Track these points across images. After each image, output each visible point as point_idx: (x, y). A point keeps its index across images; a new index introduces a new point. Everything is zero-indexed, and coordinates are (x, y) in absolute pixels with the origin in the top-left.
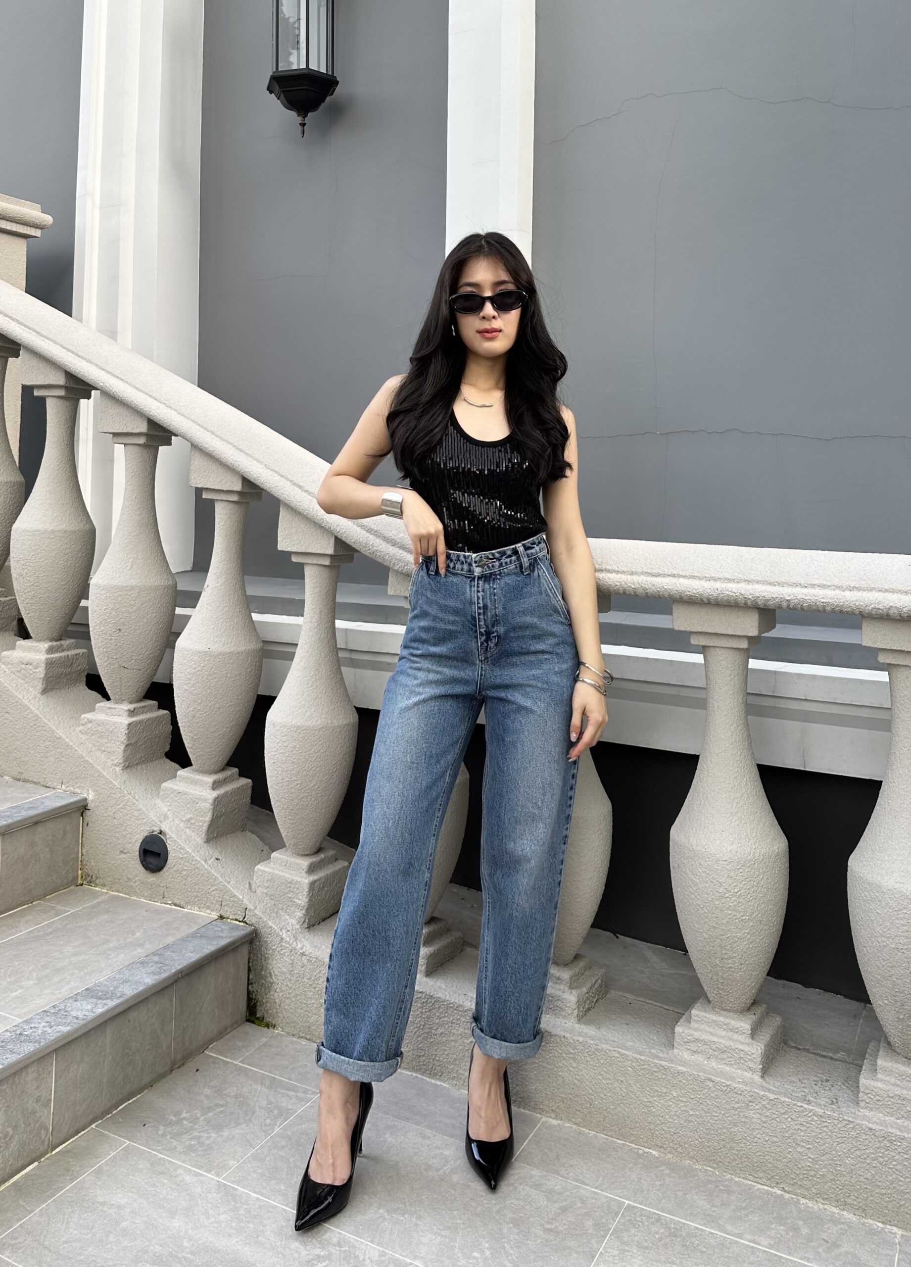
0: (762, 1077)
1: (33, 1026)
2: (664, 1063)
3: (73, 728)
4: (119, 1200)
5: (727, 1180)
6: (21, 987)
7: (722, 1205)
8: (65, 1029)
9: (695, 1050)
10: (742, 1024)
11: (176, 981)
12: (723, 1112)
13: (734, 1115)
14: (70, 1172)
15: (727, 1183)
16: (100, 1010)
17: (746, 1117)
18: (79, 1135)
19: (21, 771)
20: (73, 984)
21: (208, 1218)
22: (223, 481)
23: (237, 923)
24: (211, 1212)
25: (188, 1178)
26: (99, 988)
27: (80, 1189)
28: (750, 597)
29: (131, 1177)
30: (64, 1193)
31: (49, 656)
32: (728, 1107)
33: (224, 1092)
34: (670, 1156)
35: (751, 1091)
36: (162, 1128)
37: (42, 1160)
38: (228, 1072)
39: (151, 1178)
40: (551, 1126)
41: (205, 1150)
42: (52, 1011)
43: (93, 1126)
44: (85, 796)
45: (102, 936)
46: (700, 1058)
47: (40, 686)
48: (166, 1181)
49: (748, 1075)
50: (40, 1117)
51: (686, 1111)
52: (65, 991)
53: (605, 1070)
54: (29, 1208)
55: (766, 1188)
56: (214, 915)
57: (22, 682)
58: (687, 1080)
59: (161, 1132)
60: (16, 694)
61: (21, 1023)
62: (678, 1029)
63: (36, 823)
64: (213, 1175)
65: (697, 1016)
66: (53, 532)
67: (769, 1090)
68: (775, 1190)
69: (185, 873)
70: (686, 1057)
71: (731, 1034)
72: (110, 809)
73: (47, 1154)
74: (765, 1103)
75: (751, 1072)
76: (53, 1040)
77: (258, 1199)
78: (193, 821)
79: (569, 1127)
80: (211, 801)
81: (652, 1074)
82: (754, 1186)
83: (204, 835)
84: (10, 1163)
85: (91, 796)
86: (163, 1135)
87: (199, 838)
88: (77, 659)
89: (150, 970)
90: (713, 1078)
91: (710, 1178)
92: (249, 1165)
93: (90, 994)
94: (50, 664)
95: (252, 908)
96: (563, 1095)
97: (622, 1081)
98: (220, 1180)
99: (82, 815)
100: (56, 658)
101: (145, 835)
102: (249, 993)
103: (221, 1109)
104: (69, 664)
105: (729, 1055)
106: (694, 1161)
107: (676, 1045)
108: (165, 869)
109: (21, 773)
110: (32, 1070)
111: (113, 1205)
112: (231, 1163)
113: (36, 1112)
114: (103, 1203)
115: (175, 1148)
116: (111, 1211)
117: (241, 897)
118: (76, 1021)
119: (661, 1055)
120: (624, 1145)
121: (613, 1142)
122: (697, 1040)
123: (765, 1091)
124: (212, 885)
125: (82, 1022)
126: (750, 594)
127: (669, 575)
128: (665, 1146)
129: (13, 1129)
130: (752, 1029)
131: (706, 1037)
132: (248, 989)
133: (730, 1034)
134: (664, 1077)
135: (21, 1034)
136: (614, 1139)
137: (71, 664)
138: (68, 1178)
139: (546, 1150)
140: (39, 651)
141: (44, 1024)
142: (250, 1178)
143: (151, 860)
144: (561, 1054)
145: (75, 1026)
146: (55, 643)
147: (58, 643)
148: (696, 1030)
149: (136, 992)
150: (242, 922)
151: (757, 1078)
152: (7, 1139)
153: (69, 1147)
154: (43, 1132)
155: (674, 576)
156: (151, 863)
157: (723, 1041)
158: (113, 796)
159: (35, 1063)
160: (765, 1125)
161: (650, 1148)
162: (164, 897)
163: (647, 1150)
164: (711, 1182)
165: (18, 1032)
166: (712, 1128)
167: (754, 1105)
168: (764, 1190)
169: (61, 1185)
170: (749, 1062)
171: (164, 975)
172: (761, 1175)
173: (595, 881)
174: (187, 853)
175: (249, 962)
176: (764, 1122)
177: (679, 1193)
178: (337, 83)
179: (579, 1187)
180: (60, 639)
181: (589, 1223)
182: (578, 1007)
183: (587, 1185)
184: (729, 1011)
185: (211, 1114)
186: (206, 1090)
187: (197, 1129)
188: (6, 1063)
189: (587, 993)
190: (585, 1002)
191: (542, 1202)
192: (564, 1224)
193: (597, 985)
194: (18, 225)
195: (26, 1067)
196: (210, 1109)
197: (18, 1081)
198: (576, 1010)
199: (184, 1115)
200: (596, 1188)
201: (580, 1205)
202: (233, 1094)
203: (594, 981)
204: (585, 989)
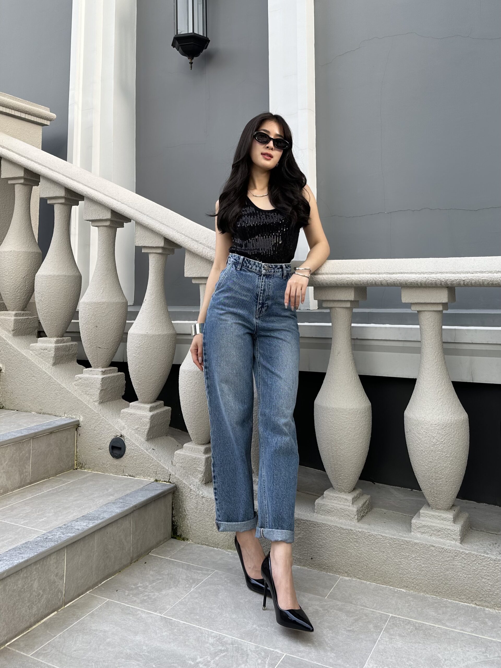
0: (461, 543)
1: (53, 534)
2: (406, 539)
3: (70, 383)
4: (105, 628)
5: (444, 601)
6: (46, 517)
7: (443, 613)
8: (72, 535)
9: (423, 531)
10: (448, 515)
11: (133, 512)
12: (440, 564)
13: (447, 565)
14: (76, 616)
15: (444, 603)
16: (91, 525)
17: (454, 565)
18: (80, 597)
19: (41, 408)
20: (75, 514)
21: (156, 634)
22: (154, 242)
23: (165, 483)
24: (158, 631)
25: (144, 616)
26: (90, 515)
27: (82, 624)
28: (443, 280)
29: (111, 617)
30: (73, 626)
31: (56, 345)
32: (443, 560)
33: (162, 573)
34: (412, 591)
35: (455, 550)
36: (127, 592)
37: (59, 610)
38: (163, 563)
39: (122, 616)
40: (345, 580)
41: (152, 601)
42: (64, 527)
43: (88, 592)
44: (78, 419)
45: (90, 492)
46: (426, 536)
47: (52, 361)
48: (131, 618)
49: (453, 542)
50: (58, 585)
51: (420, 565)
52: (70, 517)
53: (374, 546)
54: (53, 635)
55: (466, 604)
56: (152, 480)
57: (41, 360)
58: (420, 547)
59: (126, 594)
60: (39, 366)
61: (46, 533)
62: (414, 521)
63: (51, 433)
64: (157, 613)
65: (423, 513)
66: (58, 276)
67: (465, 549)
68: (471, 605)
69: (135, 457)
70: (418, 536)
71: (443, 521)
72: (92, 426)
73: (62, 607)
74: (463, 556)
75: (454, 541)
76: (65, 540)
77: (184, 623)
78: (139, 429)
79: (356, 580)
80: (149, 417)
81: (401, 546)
82: (459, 604)
83: (145, 436)
84: (41, 611)
85: (81, 419)
86: (128, 595)
87: (143, 439)
88: (72, 347)
89: (118, 506)
90: (434, 545)
91: (435, 601)
92: (178, 608)
93: (84, 518)
94: (57, 349)
95: (174, 474)
96: (351, 563)
97: (384, 552)
98: (162, 615)
99: (76, 430)
100: (60, 346)
101: (112, 438)
102: (173, 522)
103: (160, 581)
104: (67, 350)
105: (442, 533)
106: (426, 593)
107: (412, 530)
108: (124, 456)
109: (42, 409)
110: (54, 557)
111: (101, 631)
112: (168, 607)
113: (56, 582)
114: (96, 630)
115: (135, 601)
116: (100, 634)
117: (167, 468)
118: (77, 531)
119: (405, 536)
120: (386, 587)
121: (380, 586)
122: (424, 526)
123: (463, 549)
124: (151, 463)
125: (81, 532)
126: (443, 279)
127: (399, 273)
128: (409, 586)
129: (43, 591)
130: (454, 518)
131: (429, 524)
132: (172, 519)
133: (442, 521)
134: (407, 547)
135: (46, 538)
136: (381, 585)
137: (69, 350)
138: (74, 618)
139: (344, 592)
140: (51, 343)
141: (59, 533)
142: (179, 614)
143: (117, 452)
144: (349, 539)
145: (77, 533)
146: (59, 338)
147: (62, 338)
148: (423, 521)
149: (110, 516)
150: (168, 482)
151: (458, 543)
152: (40, 597)
153: (74, 603)
154: (59, 594)
155: (402, 273)
156: (116, 454)
157: (438, 526)
158: (94, 418)
159: (56, 553)
160: (464, 568)
161: (401, 588)
162: (123, 472)
163: (399, 589)
164: (436, 603)
165: (45, 537)
166: (435, 573)
167: (457, 558)
168: (465, 605)
169: (70, 622)
170: (453, 536)
171: (126, 508)
172: (463, 597)
173: (364, 444)
174: (137, 446)
175: (172, 505)
176: (464, 567)
177: (419, 609)
178: (209, 41)
179: (364, 609)
180: (63, 336)
181: (371, 626)
182: (358, 514)
183: (368, 608)
184: (440, 509)
185: (154, 584)
186: (151, 572)
187: (147, 591)
188: (39, 552)
189: (362, 507)
190: (361, 512)
191: (344, 617)
192: (357, 627)
193: (367, 504)
194: (37, 118)
195: (50, 555)
196: (153, 581)
197: (45, 563)
198: (357, 516)
199: (139, 585)
200: (373, 609)
201: (365, 618)
202: (166, 573)
203: (365, 501)
204: (360, 505)
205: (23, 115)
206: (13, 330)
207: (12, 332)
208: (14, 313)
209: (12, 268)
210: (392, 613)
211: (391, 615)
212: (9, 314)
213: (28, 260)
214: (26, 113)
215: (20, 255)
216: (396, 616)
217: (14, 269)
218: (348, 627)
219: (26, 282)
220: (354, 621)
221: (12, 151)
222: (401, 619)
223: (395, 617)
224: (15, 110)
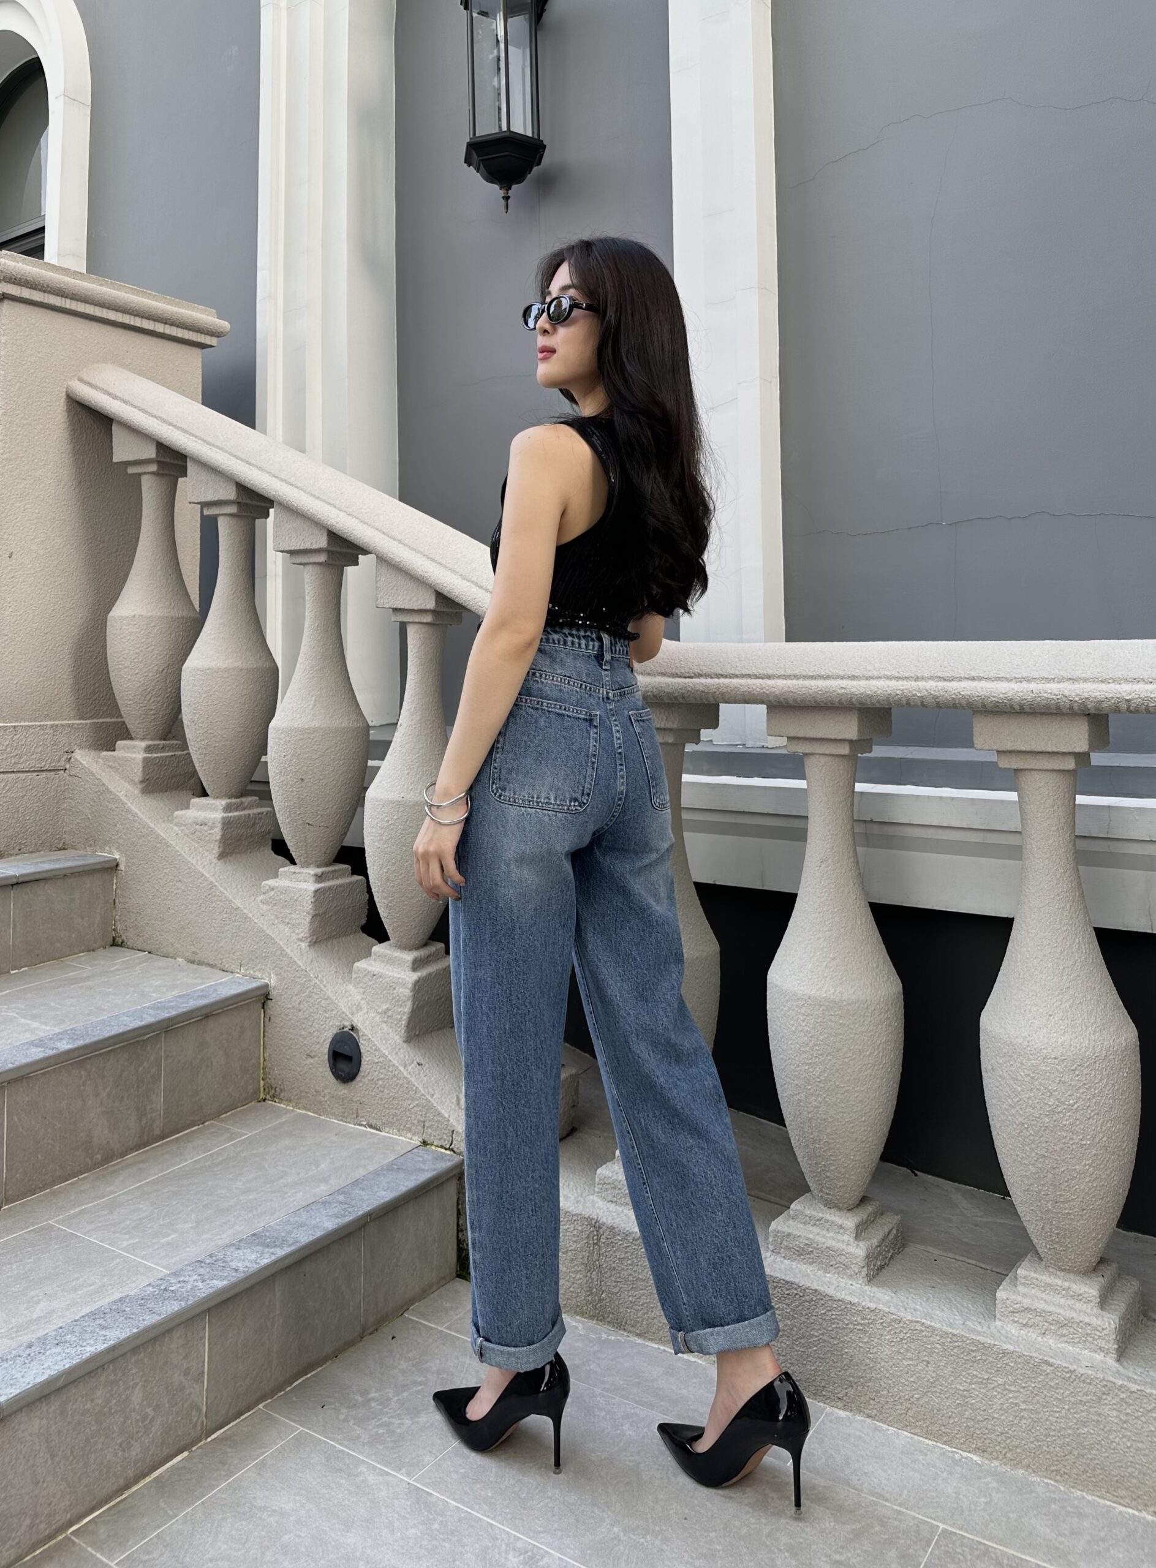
0: (1118, 1361)
1: (181, 1279)
2: (982, 1339)
3: (253, 898)
4: (283, 1505)
6: (176, 1231)
8: (220, 1284)
9: (1024, 1322)
10: (1087, 1289)
11: (366, 1225)
12: (1066, 1407)
13: (1083, 1411)
14: (226, 1466)
17: (1099, 1415)
18: (242, 1417)
19: (195, 951)
20: (238, 1227)
21: (392, 1532)
22: (414, 599)
23: (443, 1150)
24: (396, 1524)
25: (372, 1478)
26: (268, 1233)
27: (235, 1489)
28: (1078, 699)
29: (300, 1474)
30: (216, 1494)
31: (226, 816)
32: (1072, 1399)
33: (424, 1366)
34: (996, 1463)
35: (1104, 1379)
36: (344, 1410)
37: (194, 1449)
38: (431, 1340)
39: (326, 1476)
40: (838, 1418)
41: (395, 1442)
42: (208, 1261)
43: (261, 1406)
44: (267, 981)
46: (1032, 1335)
47: (216, 850)
48: (343, 1481)
49: (1099, 1357)
50: (190, 1394)
51: (1016, 1404)
52: (227, 1236)
53: (905, 1347)
54: (171, 1513)
56: (416, 1141)
57: (196, 845)
58: (1015, 1362)
59: (342, 1417)
60: (189, 859)
61: (169, 1275)
62: (1001, 1294)
63: (207, 1016)
64: (402, 1474)
65: (1025, 1277)
66: (227, 670)
67: (1129, 1379)
69: (380, 1083)
70: (1013, 1331)
71: (1073, 1302)
72: (294, 998)
73: (201, 1441)
74: (1123, 1396)
75: (1102, 1354)
76: (204, 1298)
77: (458, 1508)
78: (390, 1013)
79: (862, 1421)
80: (411, 986)
81: (969, 1354)
83: (403, 1031)
84: (150, 1453)
85: (273, 983)
86: (345, 1420)
87: (396, 1036)
88: (260, 819)
89: (332, 1211)
90: (1051, 1360)
91: (1053, 1496)
92: (449, 1463)
93: (256, 1238)
94: (227, 824)
96: (851, 1379)
97: (928, 1363)
98: (411, 1482)
99: (263, 1008)
100: (235, 817)
101: (335, 1032)
102: (459, 1242)
103: (419, 1388)
104: (249, 825)
105: (1072, 1330)
106: (1031, 1471)
107: (998, 1315)
108: (358, 1079)
109: (196, 954)
110: (178, 1334)
111: (274, 1511)
112: (427, 1459)
113: (184, 1387)
114: (263, 1509)
115: (359, 1437)
116: (272, 1519)
117: (447, 1116)
118: (234, 1274)
119: (979, 1328)
120: (935, 1447)
121: (920, 1442)
122: (1027, 1310)
123: (1123, 1380)
124: (414, 1100)
125: (240, 1276)
126: (1077, 695)
127: (967, 679)
128: (989, 1450)
129: (154, 1410)
130: (1100, 1296)
131: (1041, 1305)
133: (1071, 1302)
134: (984, 1358)
135: (166, 1290)
136: (921, 1439)
137: (252, 826)
138: (223, 1473)
139: (832, 1452)
140: (215, 810)
141: (195, 1277)
142: (449, 1480)
143: (343, 1066)
144: (847, 1324)
145: (233, 1280)
146: (234, 800)
147: (238, 800)
148: (1024, 1295)
149: (311, 1238)
150: (448, 1149)
151: (1111, 1361)
152: (147, 1422)
153: (228, 1433)
154: (194, 1413)
155: (973, 679)
156: (342, 1071)
157: (1062, 1311)
158: (298, 980)
159: (182, 1326)
160: (1125, 1425)
161: (969, 1452)
162: (357, 1116)
163: (965, 1454)
164: (1055, 1501)
165: (163, 1287)
166: (1053, 1427)
167: (1110, 1398)
169: (214, 1483)
170: (1099, 1341)
171: (349, 1218)
173: (883, 1092)
174: (383, 1055)
176: (1125, 1422)
177: (1011, 1515)
178: (544, 147)
179: (876, 1504)
180: (241, 796)
181: (892, 1554)
182: (868, 1265)
183: (887, 1500)
184: (1069, 1271)
185: (405, 1394)
186: (402, 1362)
187: (387, 1413)
188: (142, 1326)
189: (879, 1246)
190: (876, 1258)
191: (827, 1524)
192: (859, 1555)
193: (891, 1237)
194: (191, 332)
195: (170, 1331)
196: (405, 1387)
197: (158, 1349)
198: (865, 1269)
199: (373, 1395)
200: (900, 1505)
201: (877, 1528)
202: (435, 1369)
203: (887, 1231)
204: (875, 1242)
205: (160, 328)
206: (141, 782)
207: (140, 786)
208: (143, 744)
209: (137, 651)
210: (946, 1524)
211: (942, 1526)
212: (134, 747)
213: (171, 634)
214: (166, 323)
215: (153, 624)
216: (954, 1530)
217: (142, 654)
218: (836, 1552)
219: (168, 681)
220: (851, 1536)
221: (132, 405)
222: (965, 1541)
223: (952, 1533)
224: (142, 317)
